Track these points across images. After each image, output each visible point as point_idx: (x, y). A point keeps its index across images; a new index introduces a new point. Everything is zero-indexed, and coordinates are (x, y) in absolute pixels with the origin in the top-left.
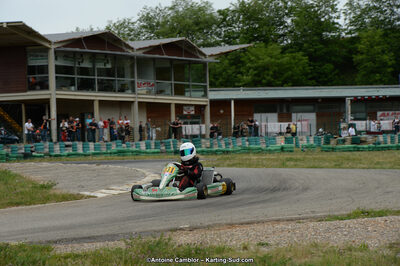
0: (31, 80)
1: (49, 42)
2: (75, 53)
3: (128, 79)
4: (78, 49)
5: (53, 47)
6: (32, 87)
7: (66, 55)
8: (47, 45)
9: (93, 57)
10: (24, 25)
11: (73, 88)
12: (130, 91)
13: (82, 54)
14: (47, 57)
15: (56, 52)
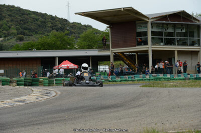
0: (139, 40)
1: (148, 18)
2: (163, 24)
3: (196, 38)
4: (164, 22)
5: (150, 21)
6: (139, 44)
7: (158, 25)
8: (147, 20)
9: (174, 26)
10: (133, 9)
11: (162, 44)
12: (197, 45)
13: (167, 24)
14: (147, 27)
15: (152, 24)
